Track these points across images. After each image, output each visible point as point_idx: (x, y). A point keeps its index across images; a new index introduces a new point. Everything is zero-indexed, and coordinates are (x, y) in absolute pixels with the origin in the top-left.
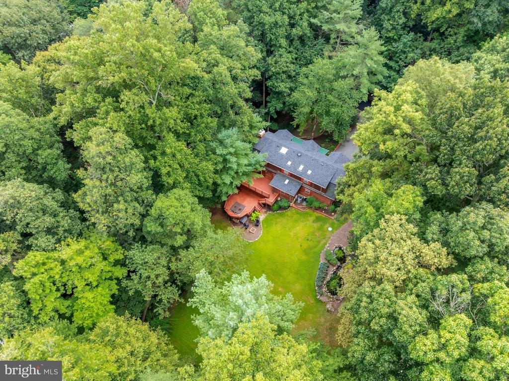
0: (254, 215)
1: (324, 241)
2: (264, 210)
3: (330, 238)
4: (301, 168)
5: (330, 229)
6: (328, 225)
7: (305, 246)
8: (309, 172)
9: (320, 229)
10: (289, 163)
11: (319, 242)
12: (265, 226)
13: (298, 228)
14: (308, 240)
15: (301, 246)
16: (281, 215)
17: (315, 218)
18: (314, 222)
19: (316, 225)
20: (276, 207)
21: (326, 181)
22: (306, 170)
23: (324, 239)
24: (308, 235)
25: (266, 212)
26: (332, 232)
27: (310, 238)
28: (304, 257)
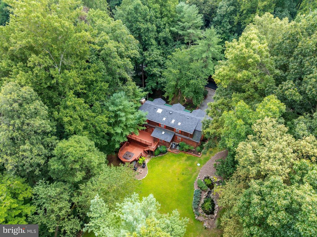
0: (140, 159)
1: (195, 174)
2: (148, 156)
3: (199, 171)
4: (173, 121)
5: (199, 165)
6: (196, 162)
7: (181, 179)
8: (179, 124)
9: (192, 165)
10: (164, 119)
11: (192, 175)
12: (150, 167)
13: (174, 166)
14: (183, 174)
15: (178, 179)
16: (161, 158)
17: (186, 158)
18: (186, 160)
19: (188, 163)
20: (157, 152)
21: (192, 129)
22: (176, 122)
23: (195, 172)
24: (183, 171)
25: (150, 157)
26: (200, 166)
27: (184, 173)
28: (182, 188)
